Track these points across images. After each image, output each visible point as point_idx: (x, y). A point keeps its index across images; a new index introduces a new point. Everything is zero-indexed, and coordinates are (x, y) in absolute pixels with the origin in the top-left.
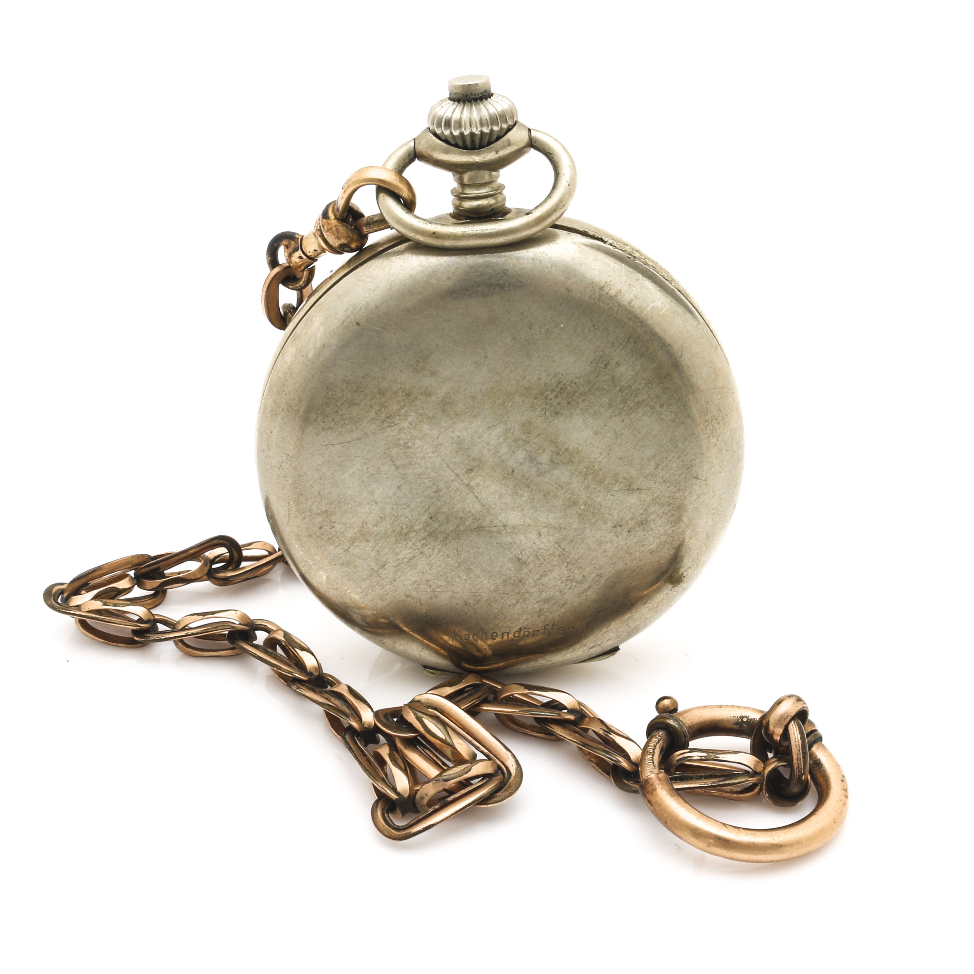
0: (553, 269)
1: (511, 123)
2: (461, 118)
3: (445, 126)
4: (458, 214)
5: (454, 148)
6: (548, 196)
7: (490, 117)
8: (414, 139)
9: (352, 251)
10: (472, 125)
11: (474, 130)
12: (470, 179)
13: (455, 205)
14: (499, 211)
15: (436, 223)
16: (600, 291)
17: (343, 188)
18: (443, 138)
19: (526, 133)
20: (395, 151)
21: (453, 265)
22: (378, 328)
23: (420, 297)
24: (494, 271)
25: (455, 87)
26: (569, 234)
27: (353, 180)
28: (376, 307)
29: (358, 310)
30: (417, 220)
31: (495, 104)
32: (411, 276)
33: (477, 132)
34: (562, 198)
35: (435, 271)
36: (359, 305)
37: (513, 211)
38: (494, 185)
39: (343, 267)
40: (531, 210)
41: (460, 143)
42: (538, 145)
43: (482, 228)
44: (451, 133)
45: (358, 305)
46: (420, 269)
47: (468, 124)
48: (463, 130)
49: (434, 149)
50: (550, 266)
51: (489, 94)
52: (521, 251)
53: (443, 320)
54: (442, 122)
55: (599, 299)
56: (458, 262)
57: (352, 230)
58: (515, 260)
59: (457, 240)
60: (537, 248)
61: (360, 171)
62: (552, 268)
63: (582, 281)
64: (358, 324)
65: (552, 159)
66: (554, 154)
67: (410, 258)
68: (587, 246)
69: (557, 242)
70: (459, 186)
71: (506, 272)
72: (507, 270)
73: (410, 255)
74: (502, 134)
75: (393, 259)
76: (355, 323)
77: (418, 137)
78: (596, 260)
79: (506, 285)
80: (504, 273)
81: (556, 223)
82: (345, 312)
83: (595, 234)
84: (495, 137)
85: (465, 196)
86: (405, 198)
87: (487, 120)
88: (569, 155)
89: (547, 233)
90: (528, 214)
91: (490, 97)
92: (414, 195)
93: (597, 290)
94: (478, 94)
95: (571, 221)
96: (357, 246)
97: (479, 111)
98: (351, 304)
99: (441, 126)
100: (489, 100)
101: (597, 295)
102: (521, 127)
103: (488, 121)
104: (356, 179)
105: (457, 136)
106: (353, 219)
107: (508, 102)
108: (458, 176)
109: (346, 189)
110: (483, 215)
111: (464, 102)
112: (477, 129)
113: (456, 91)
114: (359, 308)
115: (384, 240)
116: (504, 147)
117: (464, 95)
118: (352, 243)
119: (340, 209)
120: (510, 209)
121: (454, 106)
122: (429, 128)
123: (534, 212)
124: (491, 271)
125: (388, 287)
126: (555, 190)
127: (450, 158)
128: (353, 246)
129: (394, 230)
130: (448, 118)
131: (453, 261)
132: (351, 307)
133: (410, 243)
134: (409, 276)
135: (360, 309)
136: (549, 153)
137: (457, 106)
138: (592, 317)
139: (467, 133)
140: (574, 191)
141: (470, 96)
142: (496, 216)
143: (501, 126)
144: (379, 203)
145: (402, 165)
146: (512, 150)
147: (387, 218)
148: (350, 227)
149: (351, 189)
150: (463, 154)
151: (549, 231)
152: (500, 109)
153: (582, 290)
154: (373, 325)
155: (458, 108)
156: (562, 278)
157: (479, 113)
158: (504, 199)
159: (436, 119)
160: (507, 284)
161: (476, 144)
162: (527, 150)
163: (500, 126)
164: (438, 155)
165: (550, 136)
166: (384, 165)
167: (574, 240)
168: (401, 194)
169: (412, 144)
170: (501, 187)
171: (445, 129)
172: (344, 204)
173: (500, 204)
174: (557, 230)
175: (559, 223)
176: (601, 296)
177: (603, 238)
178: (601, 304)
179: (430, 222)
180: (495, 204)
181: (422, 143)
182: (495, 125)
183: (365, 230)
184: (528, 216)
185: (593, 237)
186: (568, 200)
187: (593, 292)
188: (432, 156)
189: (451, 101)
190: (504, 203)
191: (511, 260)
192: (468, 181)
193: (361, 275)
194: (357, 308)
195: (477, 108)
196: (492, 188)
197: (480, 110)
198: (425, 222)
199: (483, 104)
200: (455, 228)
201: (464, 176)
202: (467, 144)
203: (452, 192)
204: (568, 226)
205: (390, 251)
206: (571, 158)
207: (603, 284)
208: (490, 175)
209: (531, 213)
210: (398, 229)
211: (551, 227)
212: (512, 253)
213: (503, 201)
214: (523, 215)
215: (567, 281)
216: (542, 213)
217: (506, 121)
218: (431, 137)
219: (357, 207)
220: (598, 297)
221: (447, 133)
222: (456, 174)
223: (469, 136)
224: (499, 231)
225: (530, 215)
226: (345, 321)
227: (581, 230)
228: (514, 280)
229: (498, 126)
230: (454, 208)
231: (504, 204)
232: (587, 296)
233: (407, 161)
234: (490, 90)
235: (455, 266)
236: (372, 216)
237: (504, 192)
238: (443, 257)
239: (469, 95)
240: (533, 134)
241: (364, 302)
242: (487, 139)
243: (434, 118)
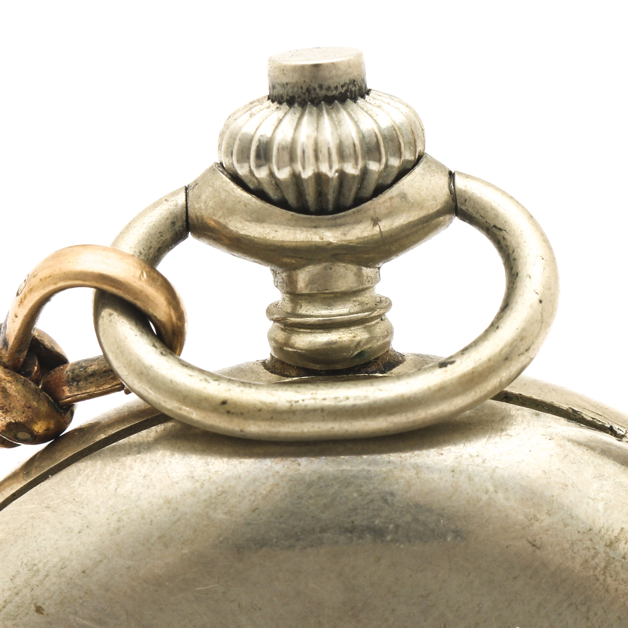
0: (500, 495)
1: (408, 156)
2: (294, 141)
3: (258, 156)
4: (282, 363)
5: (278, 210)
6: (492, 325)
7: (363, 138)
8: (186, 189)
9: (35, 439)
10: (321, 157)
11: (324, 169)
12: (311, 282)
13: (276, 341)
14: (377, 358)
15: (230, 380)
16: (608, 550)
17: (18, 294)
18: (252, 186)
19: (444, 180)
20: (142, 215)
21: (267, 478)
22: (85, 622)
23: (186, 551)
24: (361, 495)
25: (283, 70)
26: (537, 415)
27: (41, 275)
28: (84, 572)
29: (41, 577)
30: (186, 371)
31: (374, 111)
32: (168, 501)
33: (332, 174)
34: (524, 330)
35: (223, 492)
36: (45, 564)
37: (408, 359)
38: (366, 298)
39: (14, 476)
40: (451, 357)
41: (291, 198)
42: (471, 210)
43: (337, 396)
44: (272, 174)
45: (40, 565)
46: (188, 485)
47: (310, 153)
48: (298, 167)
49: (231, 212)
50: (491, 489)
51: (361, 89)
52: (425, 452)
53: (239, 606)
54: (249, 149)
55: (606, 567)
56: (278, 472)
57: (36, 392)
58: (412, 473)
59: (278, 420)
60: (462, 446)
61: (58, 255)
62: (496, 492)
63: (566, 525)
64: (39, 610)
65: (502, 242)
66: (507, 228)
67: (167, 459)
68: (579, 444)
69: (510, 432)
70: (287, 297)
71: (389, 498)
72: (392, 494)
73: (168, 453)
74: (389, 182)
75: (129, 460)
76: (33, 608)
77: (196, 183)
78: (600, 477)
79: (388, 527)
80: (385, 501)
81: (508, 389)
82: (12, 580)
83: (598, 418)
84: (371, 186)
85: (298, 320)
86: (159, 321)
87: (354, 145)
88: (543, 234)
89: (486, 411)
90: (443, 365)
91: (363, 97)
92: (181, 317)
93: (600, 547)
94: (336, 88)
95: (542, 387)
96: (47, 430)
97: (337, 125)
98: (25, 561)
99: (249, 158)
100: (360, 101)
101: (600, 560)
102: (433, 167)
103: (358, 147)
104: (47, 273)
105: (285, 181)
106: (41, 365)
107: (406, 110)
108: (284, 275)
109: (25, 297)
110: (339, 367)
111: (303, 105)
112: (331, 167)
113: (285, 80)
114: (42, 574)
115: (109, 417)
116: (391, 214)
117: (305, 88)
118: (36, 423)
119: (11, 341)
120: (402, 356)
121: (280, 114)
122: (221, 164)
123: (458, 361)
124: (355, 495)
125: (112, 525)
126: (508, 312)
127: (268, 230)
128: (39, 428)
129: (133, 395)
130: (264, 140)
131: (267, 470)
132: (26, 571)
133: (170, 424)
134: (161, 501)
135: (47, 576)
136: (495, 226)
137: (286, 114)
138: (588, 611)
139: (307, 174)
140: (552, 315)
141: (318, 90)
142: (369, 370)
143: (387, 161)
144: (101, 329)
145: (155, 245)
146: (411, 219)
147: (117, 365)
148: (33, 385)
149: (36, 297)
150: (296, 224)
151: (492, 407)
152: (385, 123)
153: (567, 546)
154: (76, 613)
155: (288, 117)
156: (521, 517)
157: (337, 129)
158: (389, 332)
159: (237, 142)
160: (391, 526)
161: (327, 201)
162: (444, 221)
163: (384, 160)
164: (239, 225)
165: (497, 189)
166: (115, 243)
167: (550, 430)
168: (151, 311)
169: (181, 200)
170: (384, 304)
171: (259, 166)
172: (20, 330)
173: (379, 343)
174: (511, 406)
175: (513, 389)
176: (609, 561)
177: (616, 427)
178: (609, 580)
179: (217, 377)
180: (368, 341)
181: (204, 197)
182: (374, 160)
183: (67, 392)
184: (444, 369)
185: (592, 425)
186: (537, 336)
187: (593, 552)
188: (225, 227)
189: (273, 101)
190: (387, 339)
191: (401, 470)
192: (307, 286)
193: (51, 494)
194: (38, 571)
195: (331, 118)
196: (361, 303)
197: (340, 122)
198: (202, 377)
199: (346, 109)
200: (274, 392)
201: (297, 275)
202: (307, 201)
203: (269, 312)
204: (535, 397)
205: (121, 441)
206: (546, 241)
207: (616, 533)
208: (359, 275)
209: (453, 362)
210: (145, 394)
211: (496, 398)
212: (403, 455)
213: (387, 336)
214: (433, 367)
215: (532, 525)
216: (478, 363)
217: (399, 153)
218: (226, 182)
219: (51, 341)
220: (603, 565)
221: (262, 174)
222: (279, 270)
223: (313, 180)
224: (375, 402)
225: (449, 367)
226: (10, 602)
227: (565, 407)
228: (408, 518)
229: (379, 161)
230: (275, 349)
231: (388, 343)
232: (579, 560)
233: (168, 236)
234: (363, 80)
235: (271, 481)
236: (85, 361)
237: (389, 315)
238: (242, 460)
239: (315, 89)
240: (460, 183)
241: (56, 559)
242: (354, 190)
243: (232, 137)
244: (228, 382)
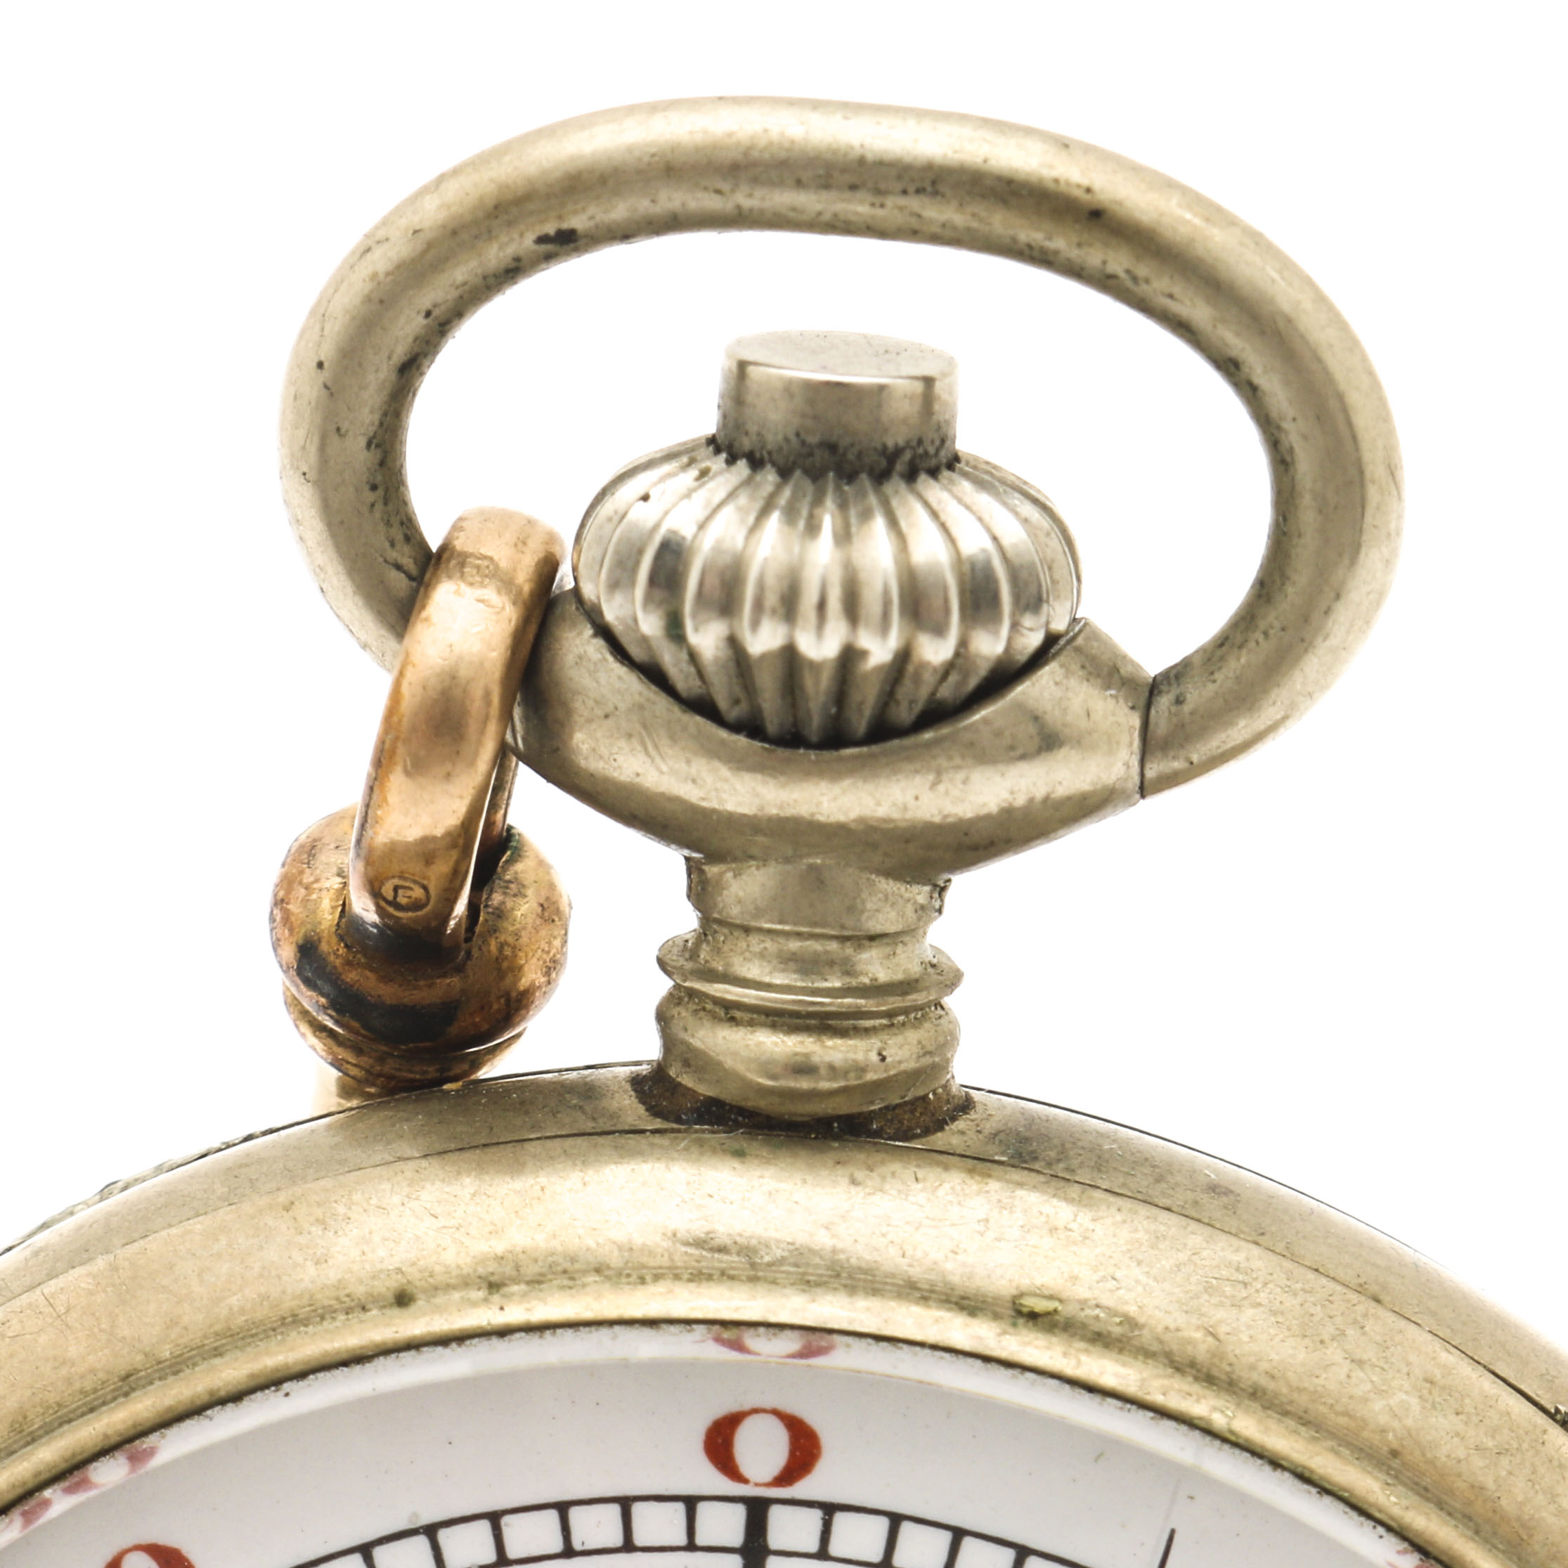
244: (1082, 269)
